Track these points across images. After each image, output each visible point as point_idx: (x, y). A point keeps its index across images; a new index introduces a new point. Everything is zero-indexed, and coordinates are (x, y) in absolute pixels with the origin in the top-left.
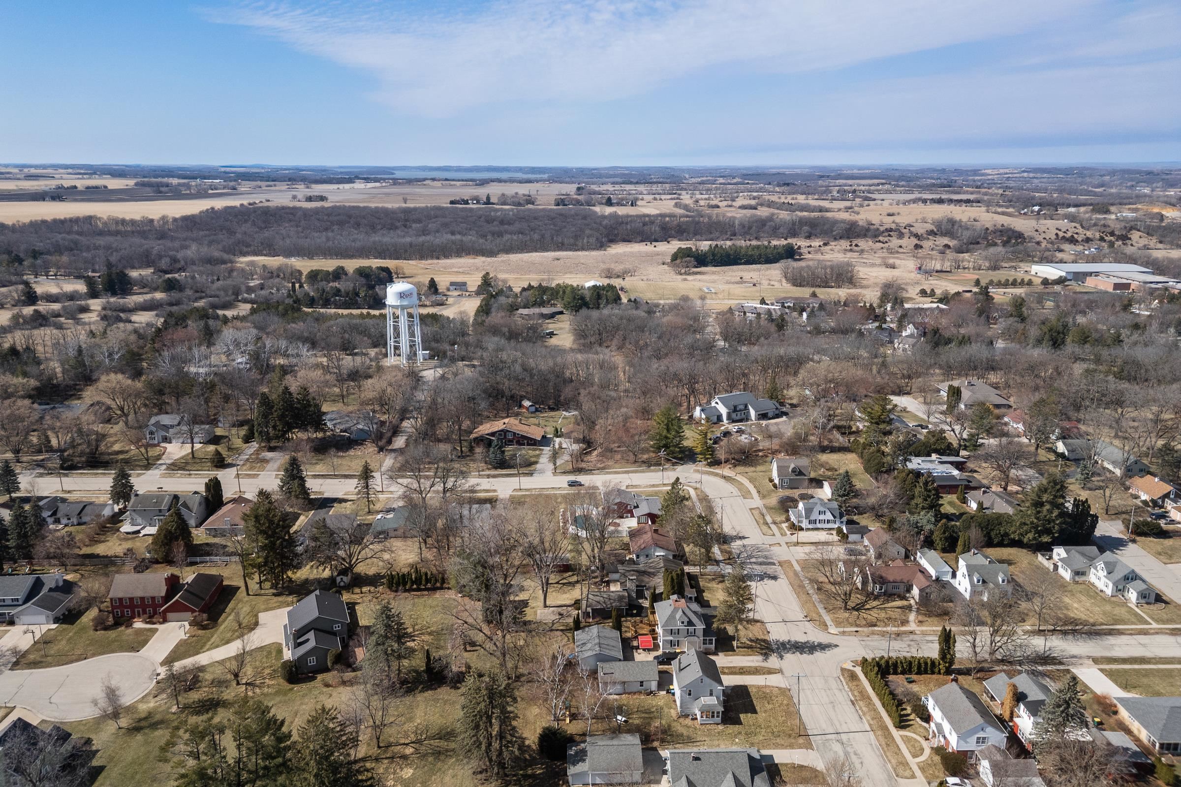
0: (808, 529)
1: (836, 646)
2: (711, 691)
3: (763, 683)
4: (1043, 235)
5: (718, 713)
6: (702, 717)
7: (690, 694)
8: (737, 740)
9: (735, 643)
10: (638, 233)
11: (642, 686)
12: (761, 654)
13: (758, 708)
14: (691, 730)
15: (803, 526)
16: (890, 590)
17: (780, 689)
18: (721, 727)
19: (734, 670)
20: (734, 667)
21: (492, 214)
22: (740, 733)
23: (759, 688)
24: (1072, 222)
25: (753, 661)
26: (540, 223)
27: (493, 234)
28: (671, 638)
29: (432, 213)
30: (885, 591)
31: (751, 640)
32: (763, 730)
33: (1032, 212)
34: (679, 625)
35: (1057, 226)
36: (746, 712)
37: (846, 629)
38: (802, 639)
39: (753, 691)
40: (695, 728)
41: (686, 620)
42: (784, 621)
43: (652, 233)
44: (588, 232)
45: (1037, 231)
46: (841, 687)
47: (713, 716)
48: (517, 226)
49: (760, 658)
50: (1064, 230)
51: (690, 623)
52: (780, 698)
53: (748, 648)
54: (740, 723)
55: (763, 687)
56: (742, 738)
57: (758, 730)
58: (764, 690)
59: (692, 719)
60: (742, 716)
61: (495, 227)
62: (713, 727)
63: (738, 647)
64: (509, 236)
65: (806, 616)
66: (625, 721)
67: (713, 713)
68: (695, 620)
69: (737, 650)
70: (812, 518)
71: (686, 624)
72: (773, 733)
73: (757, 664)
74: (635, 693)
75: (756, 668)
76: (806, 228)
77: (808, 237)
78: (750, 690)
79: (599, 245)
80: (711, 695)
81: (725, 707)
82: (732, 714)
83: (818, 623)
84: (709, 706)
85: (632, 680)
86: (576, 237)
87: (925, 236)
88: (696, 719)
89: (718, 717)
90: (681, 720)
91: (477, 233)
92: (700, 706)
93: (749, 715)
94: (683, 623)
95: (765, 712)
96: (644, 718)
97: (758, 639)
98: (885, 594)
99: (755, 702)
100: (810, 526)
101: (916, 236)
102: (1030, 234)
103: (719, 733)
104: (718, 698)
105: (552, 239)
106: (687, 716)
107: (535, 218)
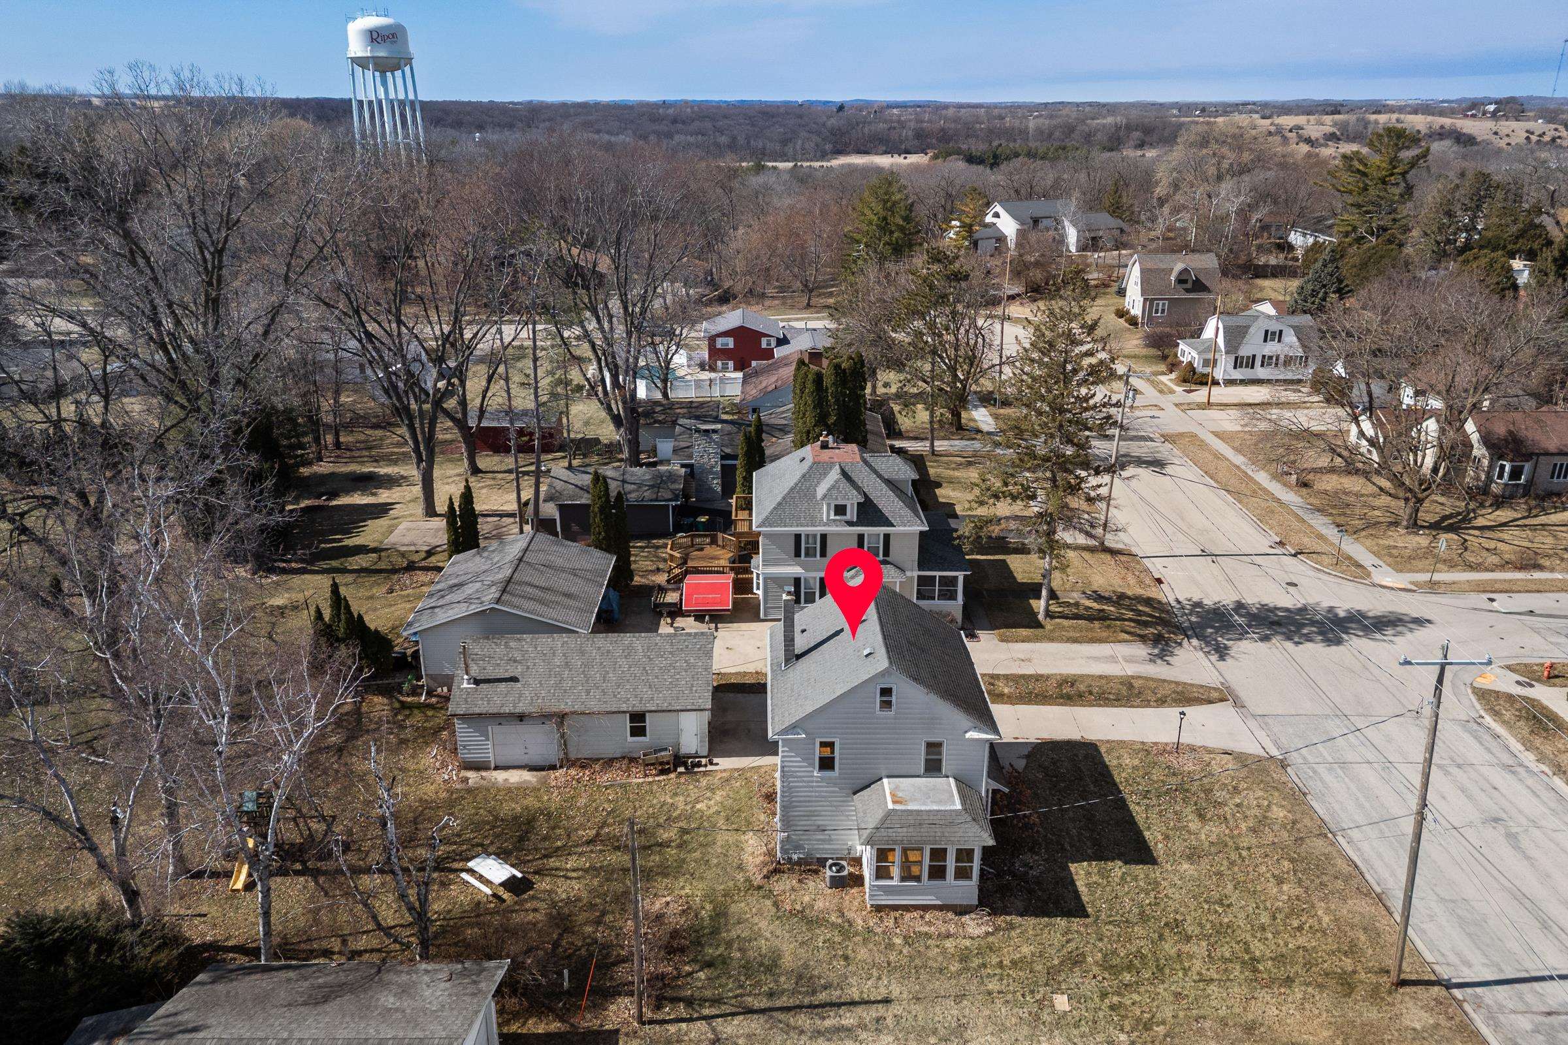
0: (1230, 382)
1: (1419, 622)
2: (934, 747)
3: (1167, 736)
4: (1507, 140)
5: (965, 855)
6: (882, 873)
7: (827, 764)
8: (1062, 1002)
9: (1039, 605)
10: (881, 141)
11: (638, 731)
12: (1143, 638)
13: (1153, 836)
14: (823, 934)
15: (1219, 374)
16: (1544, 480)
17: (1241, 758)
18: (975, 926)
19: (1038, 687)
20: (1038, 678)
21: (661, 111)
22: (1076, 960)
23: (1146, 750)
24: (1549, 122)
25: (1113, 659)
26: (732, 123)
27: (658, 134)
28: (796, 570)
29: (572, 110)
30: (1531, 482)
31: (1099, 597)
32: (1199, 949)
33: (1484, 113)
34: (825, 522)
35: (1528, 128)
36: (1100, 854)
37: (1437, 577)
38: (1286, 600)
39: (1122, 767)
40: (846, 929)
41: (852, 500)
42: (1204, 554)
43: (901, 142)
44: (803, 134)
45: (1496, 133)
46: (1506, 758)
47: (937, 873)
48: (697, 124)
49: (1141, 650)
50: (1537, 133)
51: (869, 512)
52: (1253, 797)
53: (1090, 619)
54: (1076, 909)
55: (1163, 750)
56: (1089, 987)
57: (1169, 947)
58: (1172, 759)
59: (839, 883)
60: (1082, 873)
61: (663, 127)
62: (937, 923)
63: (1049, 614)
64: (683, 137)
65: (1281, 544)
66: (510, 884)
67: (938, 854)
68: (888, 502)
69: (1049, 624)
70: (1245, 351)
71: (852, 514)
72: (1252, 963)
73: (1130, 670)
74: (609, 762)
75: (1128, 683)
76: (1136, 135)
77: (1141, 145)
78: (1110, 760)
79: (819, 154)
80: (933, 767)
81: (997, 826)
82: (1034, 863)
83: (1326, 560)
84: (918, 819)
85: (594, 705)
86: (785, 142)
87: (1322, 141)
88: (858, 880)
89: (962, 874)
90: (784, 884)
91: (634, 133)
92: (872, 822)
93: (1117, 869)
94: (840, 510)
95: (1193, 855)
96: (609, 873)
97: (1122, 596)
98: (1527, 490)
99: (1138, 811)
100: (1237, 375)
101: (1308, 141)
102: (1486, 137)
103: (964, 957)
104: (965, 785)
105: (749, 143)
106: (810, 866)
107: (725, 117)
